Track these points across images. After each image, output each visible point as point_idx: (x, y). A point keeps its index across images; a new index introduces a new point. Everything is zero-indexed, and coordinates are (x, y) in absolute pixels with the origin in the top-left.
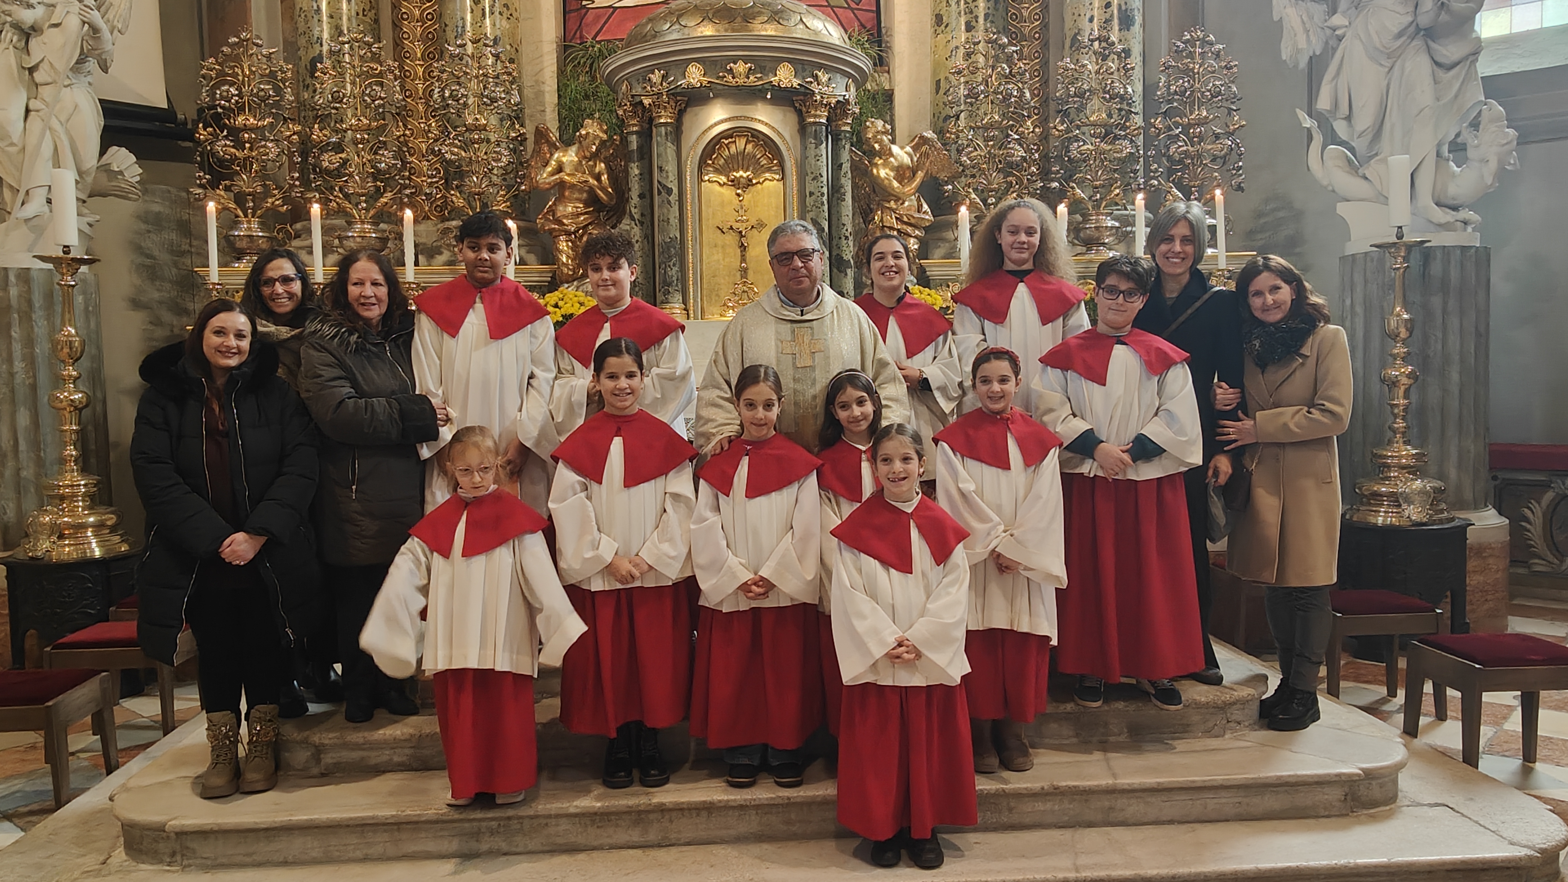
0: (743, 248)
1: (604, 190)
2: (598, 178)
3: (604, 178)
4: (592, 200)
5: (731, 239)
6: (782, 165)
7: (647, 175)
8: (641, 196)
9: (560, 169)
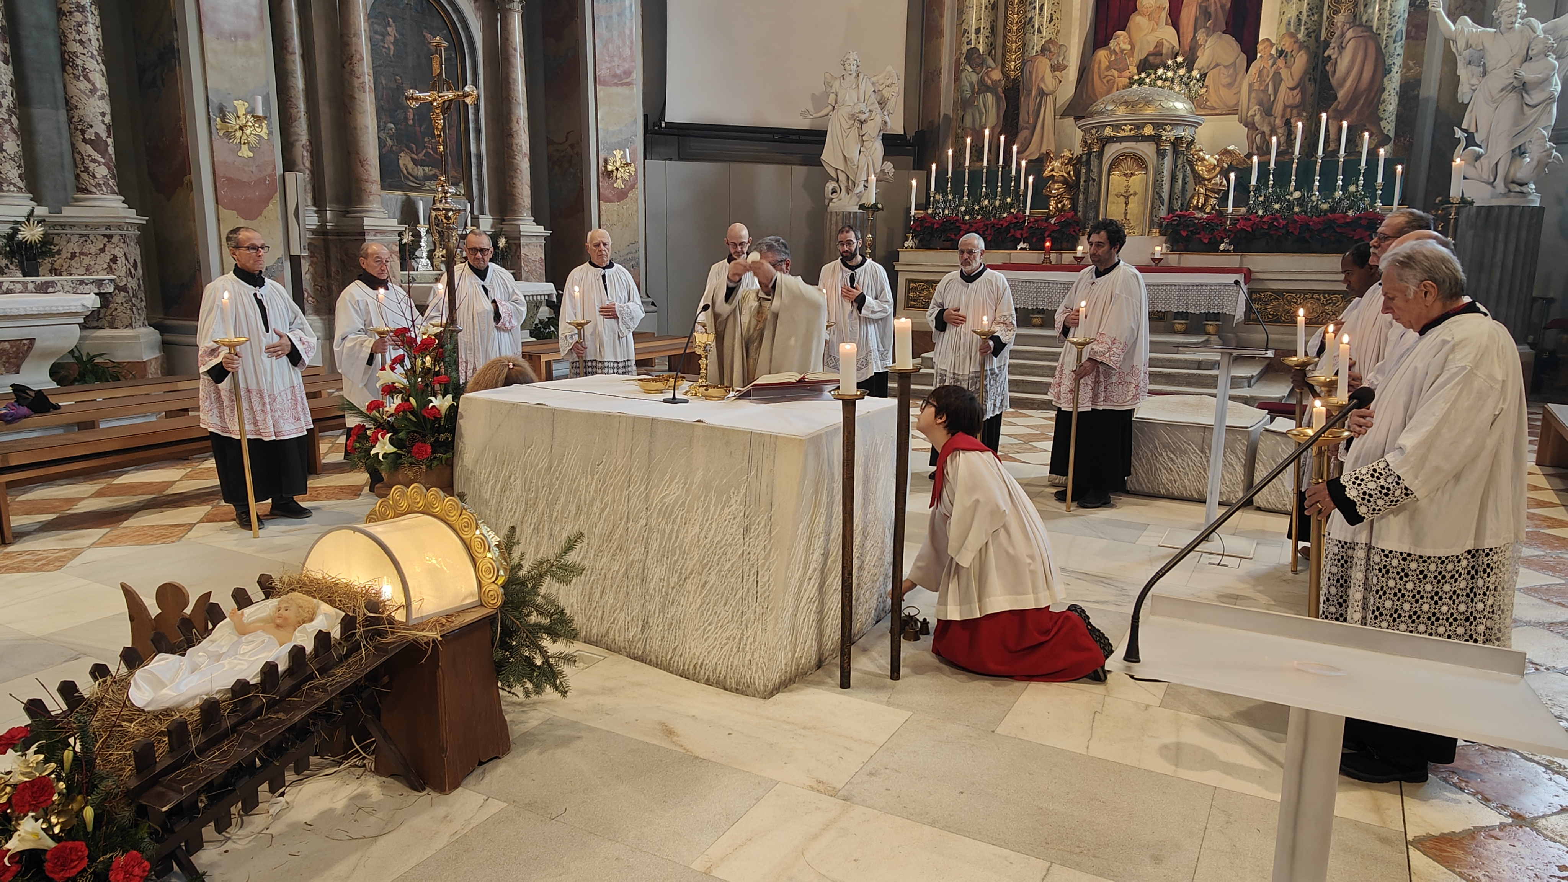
0: (1127, 204)
1: (1071, 178)
2: (1069, 173)
3: (1072, 173)
4: (1065, 182)
5: (1122, 199)
6: (1146, 168)
7: (1088, 171)
8: (1085, 181)
9: (1053, 170)
